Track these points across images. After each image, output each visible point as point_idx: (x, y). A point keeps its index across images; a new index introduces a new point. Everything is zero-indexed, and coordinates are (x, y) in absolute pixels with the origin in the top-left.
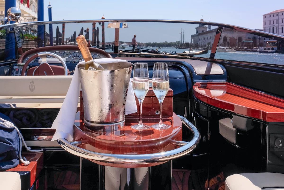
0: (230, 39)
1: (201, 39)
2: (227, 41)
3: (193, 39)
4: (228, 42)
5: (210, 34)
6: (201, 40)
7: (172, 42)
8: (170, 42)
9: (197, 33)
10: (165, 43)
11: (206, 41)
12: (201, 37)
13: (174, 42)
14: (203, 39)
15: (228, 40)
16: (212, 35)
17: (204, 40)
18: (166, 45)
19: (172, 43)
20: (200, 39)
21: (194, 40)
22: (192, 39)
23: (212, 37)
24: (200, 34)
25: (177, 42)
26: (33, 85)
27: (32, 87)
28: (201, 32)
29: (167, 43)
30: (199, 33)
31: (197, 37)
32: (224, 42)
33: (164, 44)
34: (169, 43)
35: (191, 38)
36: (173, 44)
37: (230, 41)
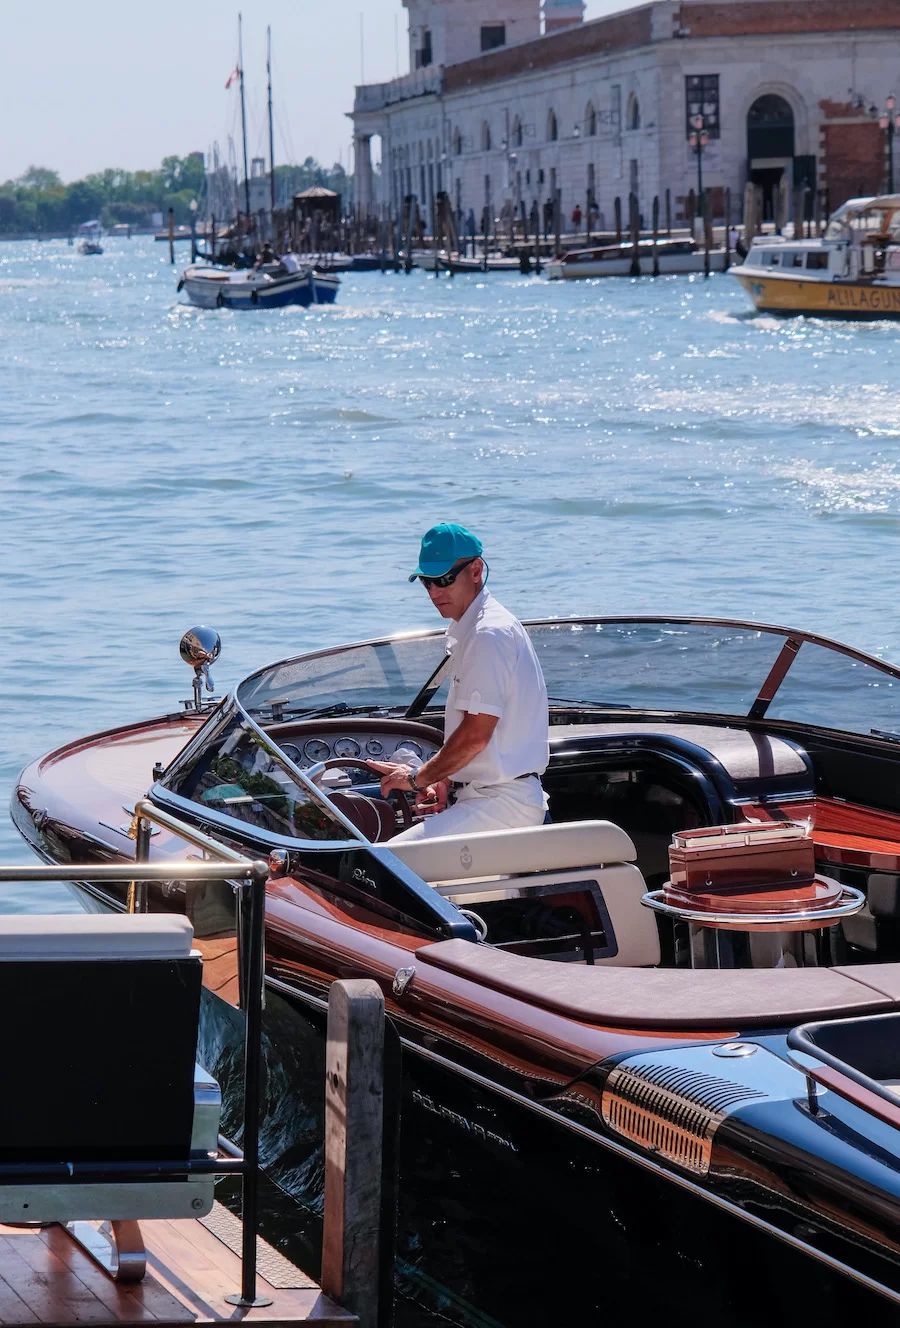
0: (824, 129)
1: (471, 130)
2: (799, 151)
3: (376, 143)
4: (805, 166)
5: (580, 77)
6: (478, 143)
7: (110, 173)
8: (92, 178)
9: (423, 57)
10: (29, 185)
11: (536, 154)
12: (471, 110)
13: (141, 175)
14: (499, 134)
15: (808, 140)
16: (604, 89)
17: (520, 142)
18: (44, 208)
19: (117, 182)
20: (459, 142)
21: (391, 153)
22: (363, 141)
23: (605, 106)
24: (457, 79)
25: (171, 162)
26: (468, 854)
27: (466, 860)
28: (470, 49)
29: (60, 188)
30: (439, 57)
31: (429, 110)
32: (759, 164)
33: (21, 195)
34: (79, 187)
35: (350, 124)
36: (125, 192)
37: (824, 144)
